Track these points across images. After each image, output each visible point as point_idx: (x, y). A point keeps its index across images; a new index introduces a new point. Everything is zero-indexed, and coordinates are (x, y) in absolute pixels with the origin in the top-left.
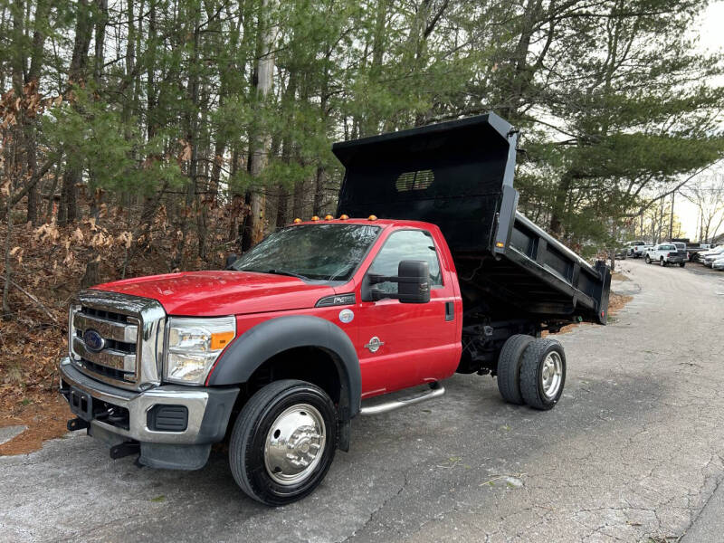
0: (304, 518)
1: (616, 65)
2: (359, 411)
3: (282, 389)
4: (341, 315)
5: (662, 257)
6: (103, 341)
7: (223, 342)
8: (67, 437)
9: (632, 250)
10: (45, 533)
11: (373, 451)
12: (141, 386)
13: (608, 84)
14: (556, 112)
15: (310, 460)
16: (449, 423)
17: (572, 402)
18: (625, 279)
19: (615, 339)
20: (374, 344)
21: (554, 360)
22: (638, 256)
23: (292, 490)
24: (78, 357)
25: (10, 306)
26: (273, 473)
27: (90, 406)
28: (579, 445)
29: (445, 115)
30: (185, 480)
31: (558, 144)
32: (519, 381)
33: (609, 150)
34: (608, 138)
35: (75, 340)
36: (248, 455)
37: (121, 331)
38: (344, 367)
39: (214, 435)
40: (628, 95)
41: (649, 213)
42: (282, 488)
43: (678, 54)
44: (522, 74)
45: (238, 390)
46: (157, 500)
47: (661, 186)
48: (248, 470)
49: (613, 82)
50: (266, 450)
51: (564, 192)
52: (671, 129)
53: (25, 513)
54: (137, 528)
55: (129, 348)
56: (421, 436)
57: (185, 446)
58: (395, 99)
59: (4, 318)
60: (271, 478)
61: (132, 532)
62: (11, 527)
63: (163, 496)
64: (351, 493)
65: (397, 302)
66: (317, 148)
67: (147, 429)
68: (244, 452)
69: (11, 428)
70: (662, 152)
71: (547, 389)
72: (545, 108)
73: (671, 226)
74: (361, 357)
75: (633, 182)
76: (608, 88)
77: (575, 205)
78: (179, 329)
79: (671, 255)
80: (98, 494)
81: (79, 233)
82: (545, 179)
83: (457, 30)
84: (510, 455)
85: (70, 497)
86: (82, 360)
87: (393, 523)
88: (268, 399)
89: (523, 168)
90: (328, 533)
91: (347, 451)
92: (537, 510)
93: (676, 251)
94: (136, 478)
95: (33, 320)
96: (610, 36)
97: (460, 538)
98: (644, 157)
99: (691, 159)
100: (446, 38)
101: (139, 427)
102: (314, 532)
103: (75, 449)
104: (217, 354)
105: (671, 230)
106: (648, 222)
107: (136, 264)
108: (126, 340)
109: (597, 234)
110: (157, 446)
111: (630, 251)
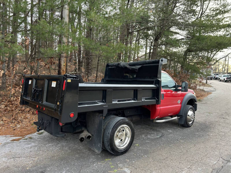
1: (203, 13)
5: (224, 79)
9: (214, 77)
22: (216, 79)
31: (180, 39)
79: (227, 78)
84: (133, 158)
93: (229, 77)
99: (227, 43)
105: (228, 70)
111: (213, 77)
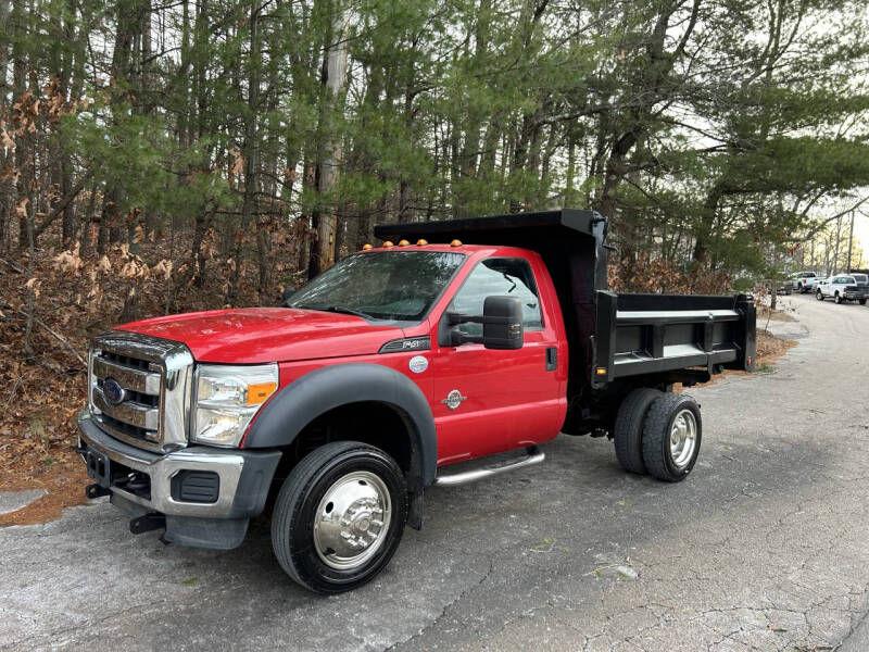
0: (361, 611)
1: (779, 51)
2: (435, 481)
3: (336, 452)
4: (412, 363)
5: (837, 292)
6: (123, 392)
7: (264, 395)
8: (92, 504)
9: (800, 284)
10: (51, 620)
11: (454, 529)
12: (164, 448)
13: (769, 75)
14: (701, 111)
15: (371, 541)
16: (552, 497)
17: (709, 472)
18: (789, 319)
19: (771, 394)
20: (454, 398)
21: (686, 419)
22: (806, 291)
23: (349, 576)
24: (97, 411)
25: (33, 347)
26: (325, 554)
27: (107, 469)
28: (715, 527)
29: (559, 116)
30: (222, 560)
31: (702, 151)
32: (641, 445)
33: (768, 159)
34: (767, 142)
35: (95, 389)
36: (292, 533)
37: (142, 381)
38: (414, 426)
39: (251, 508)
40: (794, 88)
41: (821, 237)
42: (336, 573)
43: (858, 37)
44: (657, 64)
45: (281, 454)
46: (186, 583)
47: (835, 202)
48: (292, 551)
49: (775, 72)
50: (316, 526)
51: (711, 211)
52: (849, 132)
53: (31, 596)
54: (159, 617)
55: (152, 401)
56: (515, 512)
57: (218, 521)
58: (495, 97)
59: (27, 361)
60: (321, 561)
61: (153, 622)
62: (12, 611)
63: (195, 579)
64: (422, 580)
65: (481, 347)
66: (399, 159)
67: (170, 499)
68: (288, 528)
69: (29, 491)
70: (836, 160)
71: (677, 456)
72: (687, 107)
73: (850, 254)
74: (436, 414)
75: (801, 198)
76: (768, 81)
77: (725, 227)
78: (212, 379)
79: (848, 289)
80: (118, 574)
81: (106, 262)
82: (687, 196)
83: (578, 11)
84: (626, 538)
85: (86, 578)
86: (103, 415)
87: (470, 621)
88: (318, 466)
89: (660, 182)
90: (388, 630)
91: (419, 529)
92: (653, 608)
93: (855, 285)
94: (166, 556)
95: (61, 364)
96: (773, 15)
97: (552, 642)
98: (812, 166)
100: (566, 21)
101: (162, 497)
102: (372, 628)
103: (99, 518)
104: (255, 410)
105: (849, 259)
106: (820, 249)
107: (185, 299)
108: (148, 391)
109: (752, 263)
110: (184, 519)
111: (796, 285)
